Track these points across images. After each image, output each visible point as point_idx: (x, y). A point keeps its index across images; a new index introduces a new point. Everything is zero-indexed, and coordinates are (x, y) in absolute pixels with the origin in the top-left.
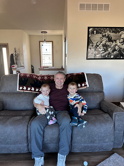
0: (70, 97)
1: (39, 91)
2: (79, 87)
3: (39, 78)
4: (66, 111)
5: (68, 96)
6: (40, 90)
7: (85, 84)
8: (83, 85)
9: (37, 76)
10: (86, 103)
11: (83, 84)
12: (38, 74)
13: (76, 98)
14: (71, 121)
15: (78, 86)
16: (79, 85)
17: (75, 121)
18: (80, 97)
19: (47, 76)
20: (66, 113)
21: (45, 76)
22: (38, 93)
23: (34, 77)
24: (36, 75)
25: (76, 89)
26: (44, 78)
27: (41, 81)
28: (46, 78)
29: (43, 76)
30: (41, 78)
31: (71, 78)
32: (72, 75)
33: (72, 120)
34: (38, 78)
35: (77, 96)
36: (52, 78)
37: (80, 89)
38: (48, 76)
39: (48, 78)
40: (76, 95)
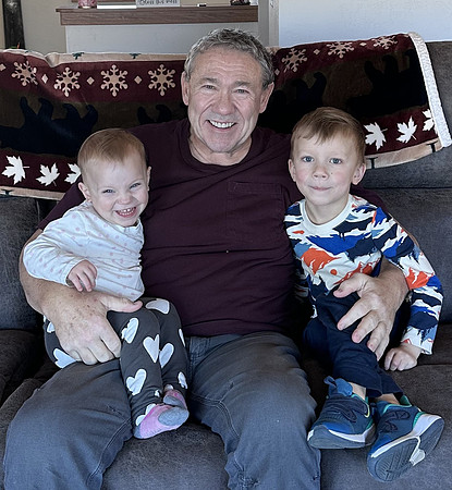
0: (303, 229)
1: (59, 185)
2: (371, 149)
3: (65, 85)
4: (278, 338)
5: (289, 218)
6: (71, 179)
7: (419, 121)
8: (407, 131)
9: (44, 67)
10: (429, 271)
11: (402, 127)
12: (52, 56)
13: (356, 232)
14: (318, 410)
15: (369, 140)
16: (376, 135)
17: (349, 414)
18: (386, 226)
19: (122, 66)
20: (277, 352)
21: (106, 66)
22: (58, 196)
23: (26, 75)
24: (34, 62)
25: (349, 164)
26: (100, 80)
27: (77, 103)
28: (114, 82)
29: (95, 70)
30: (81, 81)
31: (309, 79)
32: (317, 56)
33: (324, 405)
34: (52, 80)
35: (361, 216)
36: (161, 80)
37: (384, 161)
38: (134, 68)
39: (129, 80)
40: (352, 209)
